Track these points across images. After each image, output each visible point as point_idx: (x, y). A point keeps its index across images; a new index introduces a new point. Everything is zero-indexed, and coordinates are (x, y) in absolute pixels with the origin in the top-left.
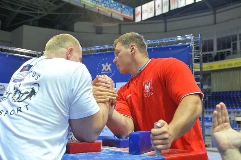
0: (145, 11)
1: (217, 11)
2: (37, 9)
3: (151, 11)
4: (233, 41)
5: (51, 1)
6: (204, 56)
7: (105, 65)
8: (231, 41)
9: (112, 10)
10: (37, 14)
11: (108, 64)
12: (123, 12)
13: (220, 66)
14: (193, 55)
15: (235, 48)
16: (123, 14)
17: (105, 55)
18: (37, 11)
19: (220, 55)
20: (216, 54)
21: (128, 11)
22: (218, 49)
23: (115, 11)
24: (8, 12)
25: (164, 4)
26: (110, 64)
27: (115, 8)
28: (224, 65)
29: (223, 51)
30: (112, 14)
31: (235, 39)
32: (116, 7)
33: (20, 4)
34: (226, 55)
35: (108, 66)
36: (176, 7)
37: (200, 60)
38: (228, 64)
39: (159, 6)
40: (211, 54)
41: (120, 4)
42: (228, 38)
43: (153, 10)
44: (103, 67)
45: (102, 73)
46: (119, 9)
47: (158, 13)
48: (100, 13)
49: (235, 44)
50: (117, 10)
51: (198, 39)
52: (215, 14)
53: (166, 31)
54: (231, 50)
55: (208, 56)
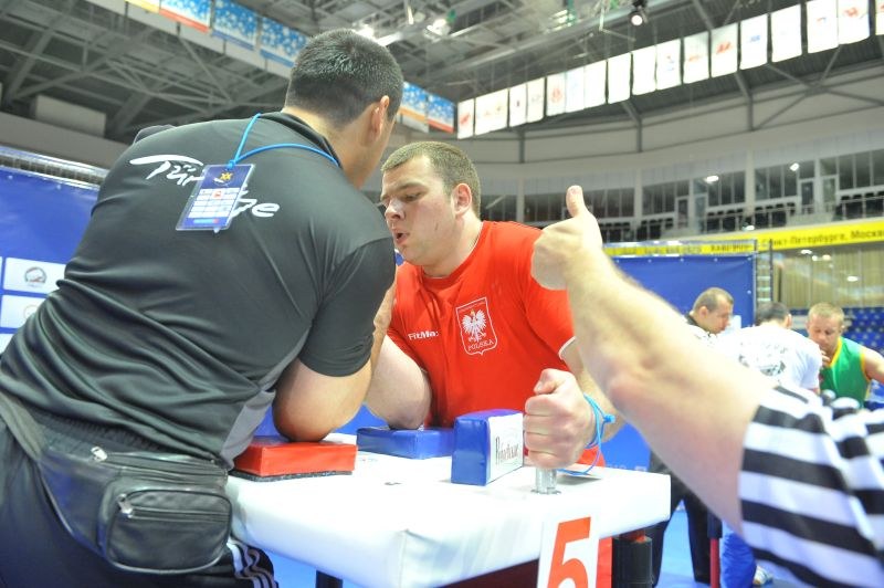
0: (483, 115)
1: (645, 121)
2: (208, 92)
3: (499, 114)
4: (680, 194)
5: (247, 76)
6: (613, 228)
8: (675, 193)
9: (406, 107)
10: (205, 105)
12: (431, 112)
15: (683, 211)
16: (430, 117)
18: (206, 97)
19: (652, 228)
20: (639, 223)
21: (443, 110)
22: (646, 211)
23: (411, 109)
24: (126, 95)
25: (533, 100)
27: (411, 102)
29: (657, 217)
31: (684, 190)
32: (413, 99)
33: (160, 75)
34: (663, 228)
36: (560, 111)
39: (518, 104)
40: (627, 224)
41: (424, 92)
42: (670, 186)
43: (505, 113)
46: (422, 105)
47: (516, 121)
49: (684, 203)
50: (417, 106)
52: (639, 127)
53: (522, 161)
54: (674, 215)
55: (621, 228)
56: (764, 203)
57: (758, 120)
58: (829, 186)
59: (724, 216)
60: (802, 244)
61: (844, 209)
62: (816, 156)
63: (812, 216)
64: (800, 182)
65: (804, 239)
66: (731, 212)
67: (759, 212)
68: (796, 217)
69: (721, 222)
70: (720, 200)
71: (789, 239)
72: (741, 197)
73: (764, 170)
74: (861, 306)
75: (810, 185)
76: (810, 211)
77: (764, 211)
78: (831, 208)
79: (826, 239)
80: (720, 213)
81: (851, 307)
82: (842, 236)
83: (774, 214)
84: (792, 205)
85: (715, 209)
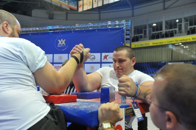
0: (85, 5)
1: (135, 7)
3: (90, 4)
4: (144, 28)
7: (61, 40)
9: (62, 2)
11: (63, 40)
12: (70, 4)
13: (136, 45)
14: (125, 35)
15: (145, 34)
16: (69, 5)
17: (61, 33)
19: (136, 38)
20: (133, 37)
21: (73, 3)
22: (135, 34)
23: (63, 3)
26: (65, 40)
28: (138, 45)
29: (138, 35)
30: (61, 5)
31: (145, 27)
34: (139, 38)
35: (63, 41)
36: (107, 3)
37: (130, 39)
38: (140, 44)
39: (95, 1)
42: (141, 26)
43: (92, 4)
44: (59, 42)
45: (58, 46)
46: (67, 1)
47: (95, 6)
48: (52, 3)
49: (145, 31)
50: (65, 2)
51: (129, 23)
52: (133, 9)
54: (143, 35)
56: (168, 30)
57: (166, 6)
58: (186, 25)
59: (156, 34)
60: (178, 42)
61: (190, 31)
62: (183, 16)
63: (181, 34)
64: (178, 24)
65: (179, 40)
66: (158, 33)
67: (166, 33)
68: (177, 34)
69: (155, 36)
70: (155, 30)
71: (174, 41)
72: (161, 29)
73: (168, 21)
74: (195, 59)
75: (181, 25)
76: (181, 32)
77: (168, 33)
78: (186, 31)
79: (185, 40)
80: (155, 34)
81: (192, 59)
82: (190, 39)
83: (170, 33)
84: (176, 31)
85: (154, 33)
